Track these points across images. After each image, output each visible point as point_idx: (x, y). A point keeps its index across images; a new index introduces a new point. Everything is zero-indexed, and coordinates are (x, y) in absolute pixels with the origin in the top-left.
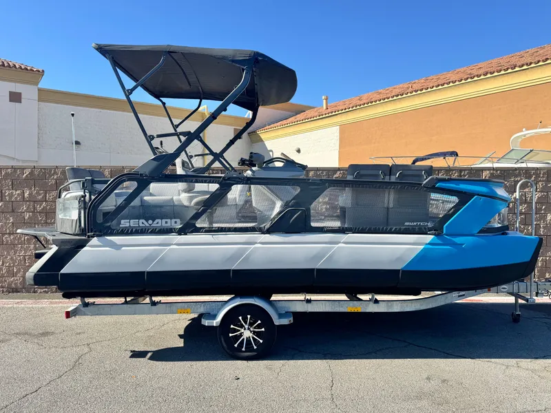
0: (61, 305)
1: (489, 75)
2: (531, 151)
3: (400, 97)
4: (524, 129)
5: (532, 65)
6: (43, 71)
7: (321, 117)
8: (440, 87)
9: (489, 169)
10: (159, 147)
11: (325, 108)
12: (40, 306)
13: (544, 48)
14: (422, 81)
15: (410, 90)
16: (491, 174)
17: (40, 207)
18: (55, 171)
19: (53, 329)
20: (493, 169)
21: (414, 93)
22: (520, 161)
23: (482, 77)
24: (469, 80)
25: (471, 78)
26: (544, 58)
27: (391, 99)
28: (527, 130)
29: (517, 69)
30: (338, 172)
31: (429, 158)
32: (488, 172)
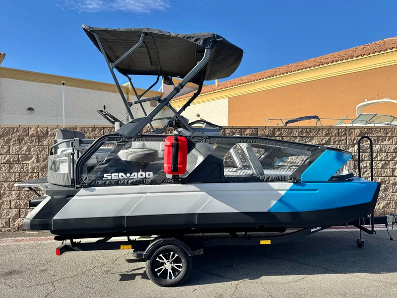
0: (23, 243)
1: (335, 63)
2: (375, 115)
3: (271, 78)
4: (366, 100)
5: (365, 56)
6: (4, 54)
7: (215, 92)
8: (300, 71)
9: (358, 128)
10: (104, 110)
11: (216, 85)
12: (5, 244)
13: (369, 45)
14: (285, 67)
15: (278, 73)
16: (361, 131)
17: (4, 159)
18: (17, 129)
19: (18, 268)
20: (362, 127)
21: (282, 75)
22: (369, 122)
23: (330, 64)
24: (321, 66)
25: (323, 65)
26: (373, 51)
27: (265, 79)
28: (368, 101)
29: (354, 59)
30: (248, 130)
31: (300, 120)
32: (358, 130)
